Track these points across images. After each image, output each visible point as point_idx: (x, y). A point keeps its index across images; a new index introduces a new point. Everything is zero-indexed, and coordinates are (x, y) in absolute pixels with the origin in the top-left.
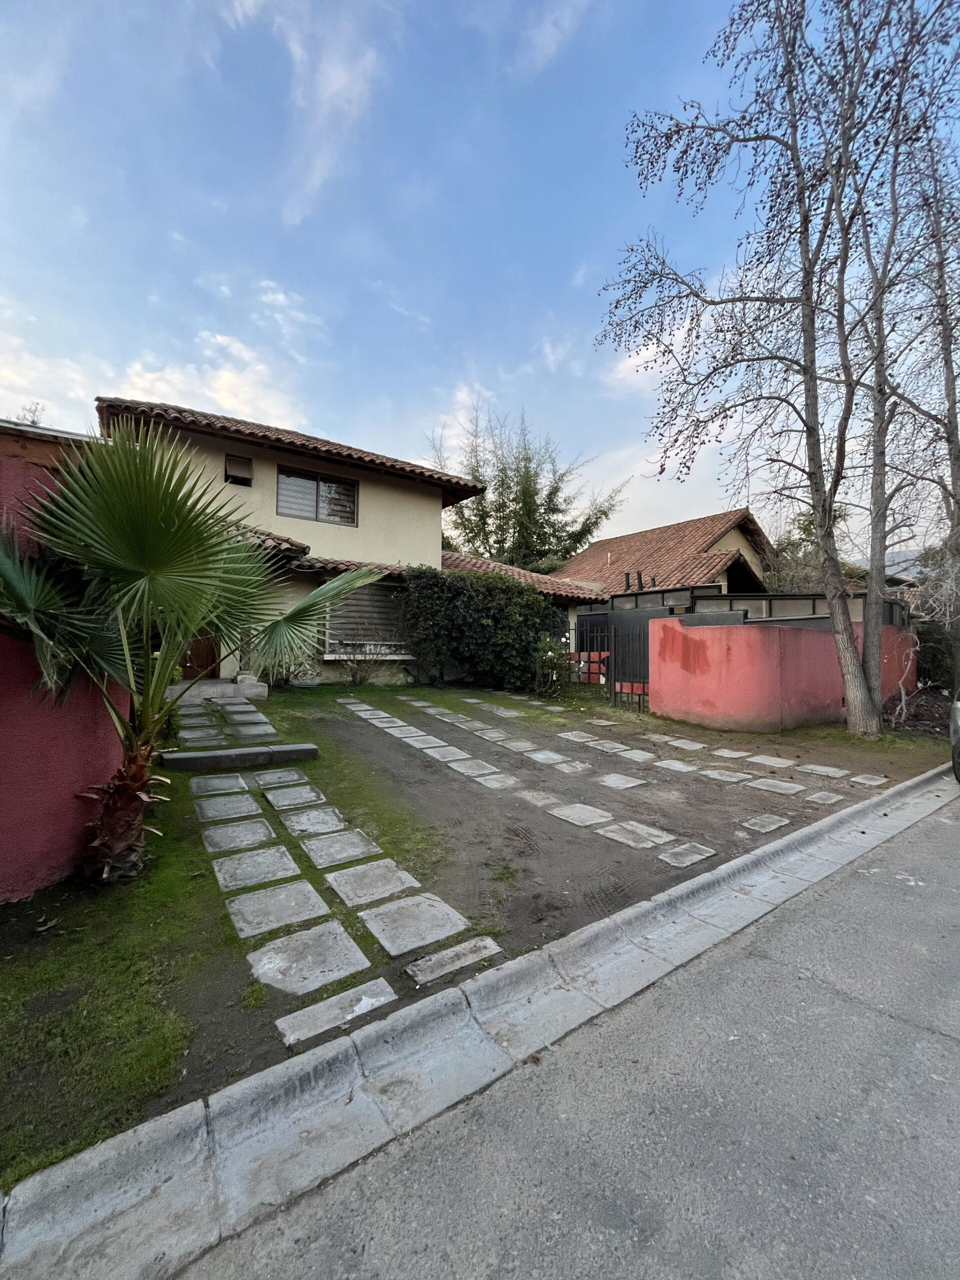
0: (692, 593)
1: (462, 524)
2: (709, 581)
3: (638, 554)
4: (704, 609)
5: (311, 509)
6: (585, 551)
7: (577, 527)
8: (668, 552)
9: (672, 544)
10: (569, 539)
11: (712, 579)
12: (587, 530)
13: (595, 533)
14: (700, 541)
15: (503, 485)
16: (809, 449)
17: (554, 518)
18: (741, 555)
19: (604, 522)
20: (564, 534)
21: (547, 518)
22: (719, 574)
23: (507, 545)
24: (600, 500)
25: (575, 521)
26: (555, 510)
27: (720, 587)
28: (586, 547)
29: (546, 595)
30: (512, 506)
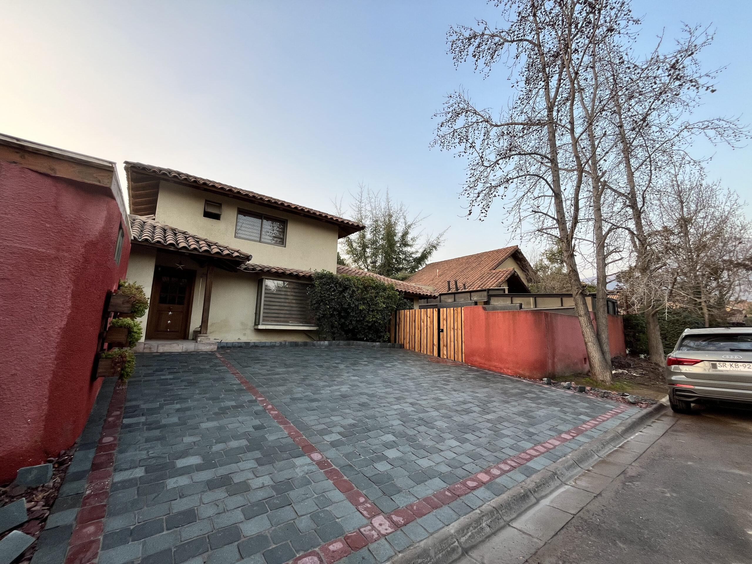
0: (488, 293)
1: (352, 251)
2: (497, 286)
3: (455, 271)
4: (496, 302)
5: (257, 235)
6: (423, 269)
7: (419, 255)
8: (472, 269)
9: (474, 265)
10: (414, 261)
11: (499, 285)
12: (424, 256)
13: (429, 258)
14: (491, 264)
15: (376, 230)
16: (556, 206)
17: (405, 249)
18: (515, 272)
19: (434, 253)
20: (411, 259)
21: (401, 249)
22: (503, 282)
23: (378, 264)
24: (431, 240)
25: (417, 252)
26: (406, 245)
27: (504, 290)
28: (424, 266)
29: (401, 292)
30: (381, 242)
